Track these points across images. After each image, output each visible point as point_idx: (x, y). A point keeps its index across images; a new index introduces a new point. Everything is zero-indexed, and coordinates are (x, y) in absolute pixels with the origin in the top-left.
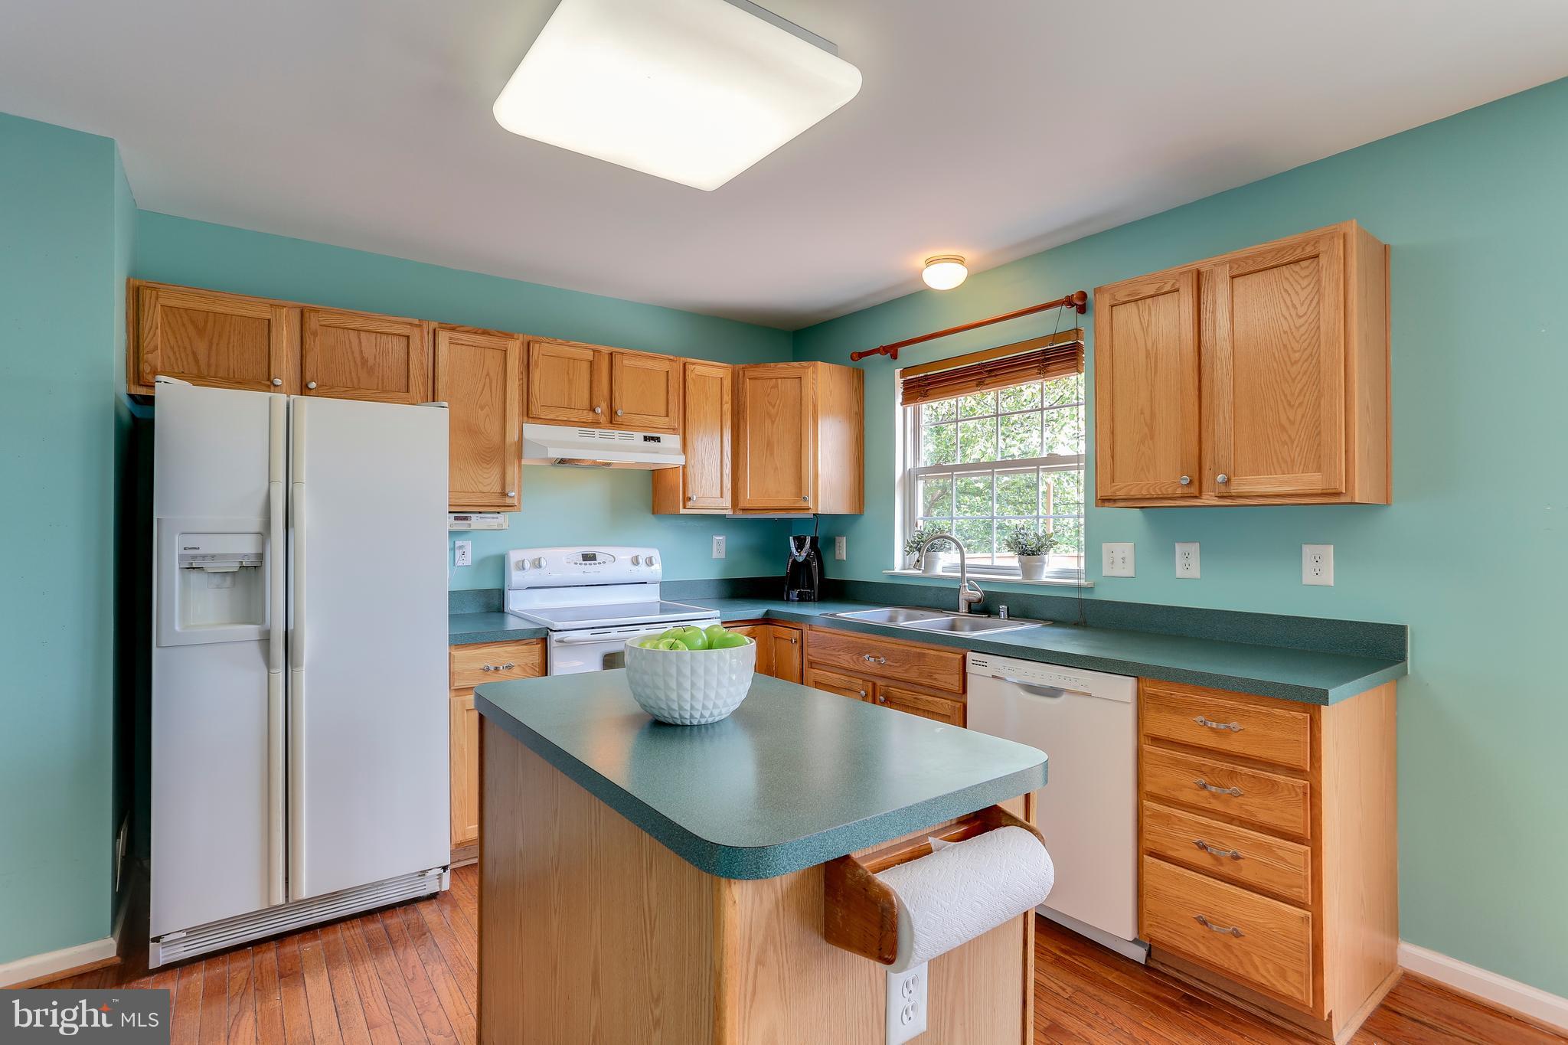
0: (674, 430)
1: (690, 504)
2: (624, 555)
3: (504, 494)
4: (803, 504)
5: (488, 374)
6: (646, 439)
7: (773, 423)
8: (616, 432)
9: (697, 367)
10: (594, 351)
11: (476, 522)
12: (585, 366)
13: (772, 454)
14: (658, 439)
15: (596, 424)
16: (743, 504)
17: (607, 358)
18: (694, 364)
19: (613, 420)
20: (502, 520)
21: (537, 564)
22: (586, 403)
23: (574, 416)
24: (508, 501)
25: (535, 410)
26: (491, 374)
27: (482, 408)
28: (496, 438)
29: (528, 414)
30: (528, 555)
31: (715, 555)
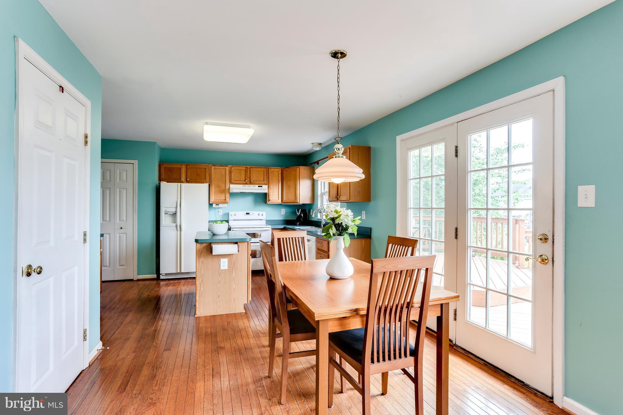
0: (266, 184)
1: (270, 201)
2: (256, 213)
3: (225, 200)
4: (297, 201)
5: (222, 175)
6: (259, 186)
7: (290, 181)
8: (251, 185)
9: (272, 169)
10: (246, 167)
11: (220, 206)
12: (244, 171)
13: (290, 189)
14: (262, 187)
15: (246, 184)
16: (284, 201)
17: (249, 169)
18: (271, 168)
19: (251, 183)
20: (226, 205)
21: (235, 215)
22: (244, 179)
23: (241, 182)
24: (226, 201)
25: (233, 181)
26: (223, 174)
27: (221, 182)
28: (224, 188)
29: (231, 182)
30: (233, 213)
31: (282, 213)
